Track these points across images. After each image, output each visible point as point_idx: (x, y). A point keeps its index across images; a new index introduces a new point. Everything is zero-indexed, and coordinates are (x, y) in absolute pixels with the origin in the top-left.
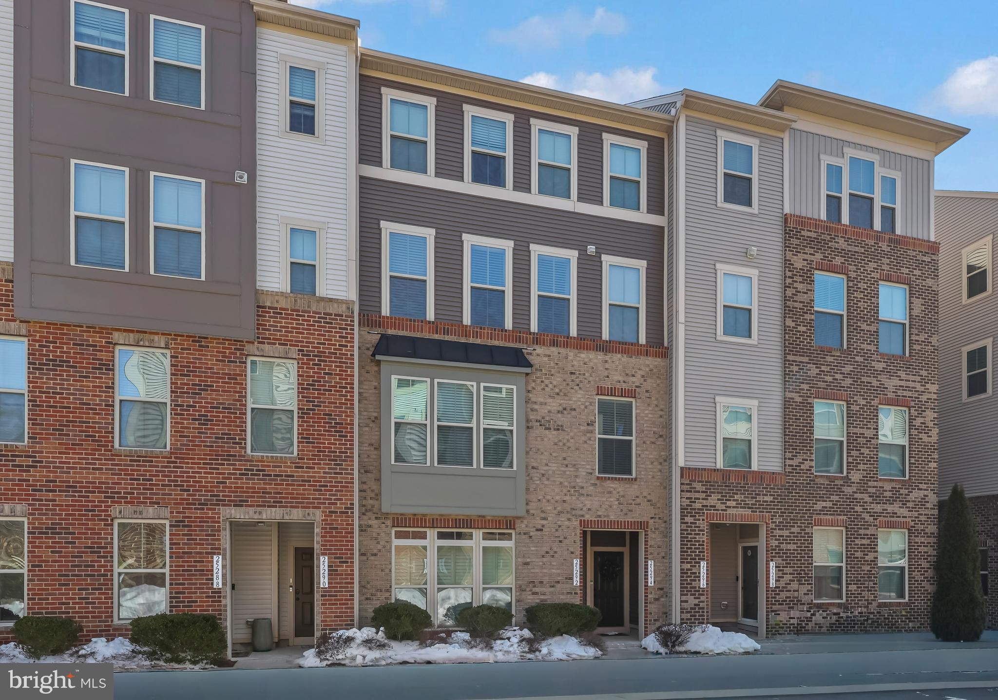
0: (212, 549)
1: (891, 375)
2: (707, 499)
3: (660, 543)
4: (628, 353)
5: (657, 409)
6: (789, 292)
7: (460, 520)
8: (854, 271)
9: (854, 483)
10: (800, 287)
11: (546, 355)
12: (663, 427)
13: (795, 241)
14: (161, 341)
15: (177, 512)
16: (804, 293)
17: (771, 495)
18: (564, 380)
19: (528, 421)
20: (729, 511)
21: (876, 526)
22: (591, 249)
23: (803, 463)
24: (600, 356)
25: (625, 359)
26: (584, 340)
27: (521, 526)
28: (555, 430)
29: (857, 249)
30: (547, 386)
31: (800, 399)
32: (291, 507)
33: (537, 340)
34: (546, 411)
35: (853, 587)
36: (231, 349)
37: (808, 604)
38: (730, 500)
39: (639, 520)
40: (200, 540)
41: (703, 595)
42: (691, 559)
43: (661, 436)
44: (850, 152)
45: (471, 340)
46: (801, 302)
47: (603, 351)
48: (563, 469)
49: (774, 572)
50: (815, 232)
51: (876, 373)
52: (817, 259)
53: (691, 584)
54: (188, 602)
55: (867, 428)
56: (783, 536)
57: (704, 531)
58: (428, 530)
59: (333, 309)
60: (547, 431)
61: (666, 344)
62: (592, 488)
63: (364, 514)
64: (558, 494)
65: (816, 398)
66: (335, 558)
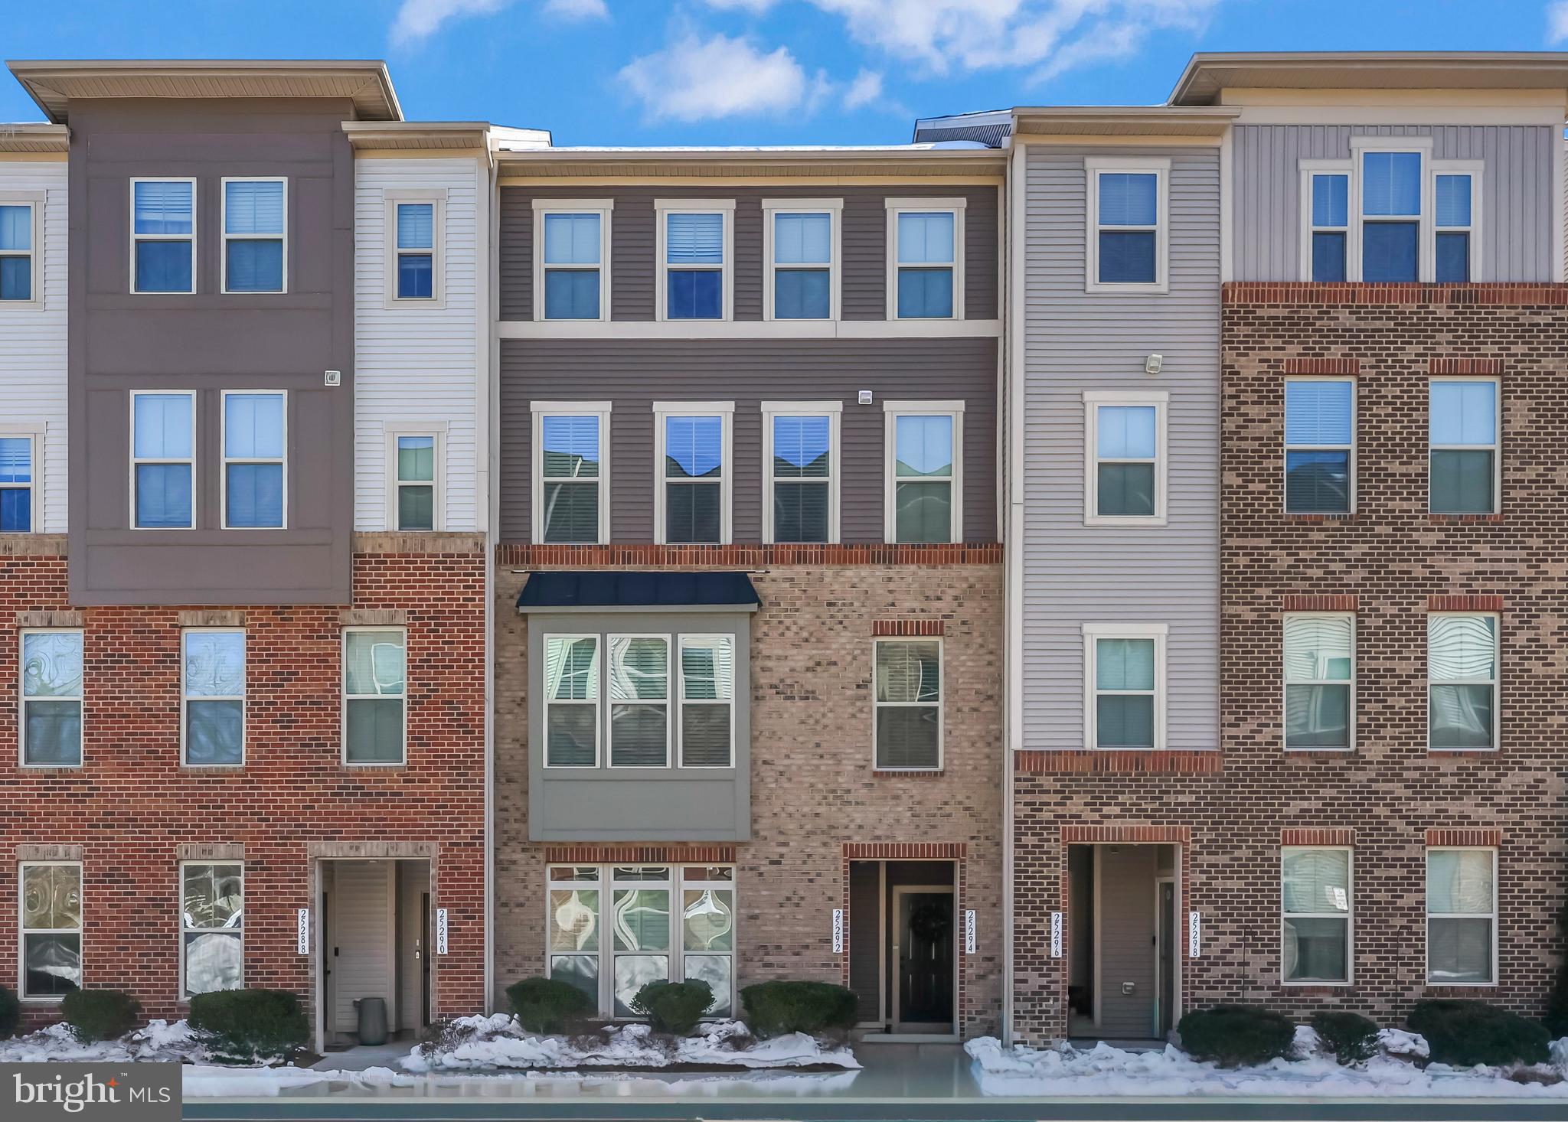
0: (296, 899)
1: (1455, 553)
2: (1064, 804)
3: (988, 881)
4: (930, 562)
5: (982, 651)
6: (1230, 425)
7: (647, 849)
8: (1371, 367)
9: (1371, 763)
10: (1253, 411)
11: (786, 580)
12: (994, 682)
13: (1242, 330)
14: (234, 616)
15: (254, 851)
16: (1261, 421)
17: (1191, 792)
18: (818, 617)
19: (755, 687)
20: (1108, 824)
21: (1422, 841)
22: (865, 396)
23: (1261, 732)
24: (880, 571)
25: (924, 571)
26: (851, 547)
27: (746, 857)
28: (802, 698)
29: (1378, 324)
30: (788, 628)
31: (1254, 616)
32: (399, 838)
33: (772, 557)
34: (787, 670)
35: (1369, 959)
36: (321, 619)
37: (1269, 988)
38: (1110, 804)
39: (949, 842)
40: (282, 887)
41: (1057, 970)
42: (1033, 908)
43: (990, 697)
44: (1363, 145)
45: (666, 568)
46: (1254, 439)
47: (884, 562)
48: (815, 762)
49: (1198, 929)
50: (1284, 307)
51: (1421, 554)
52: (1290, 355)
53: (1034, 951)
54: (267, 973)
55: (1400, 659)
56: (1217, 866)
57: (1058, 859)
58: (599, 867)
59: (454, 547)
60: (788, 702)
61: (1000, 539)
62: (865, 791)
63: (505, 844)
64: (806, 804)
65: (1287, 610)
66: (458, 911)
